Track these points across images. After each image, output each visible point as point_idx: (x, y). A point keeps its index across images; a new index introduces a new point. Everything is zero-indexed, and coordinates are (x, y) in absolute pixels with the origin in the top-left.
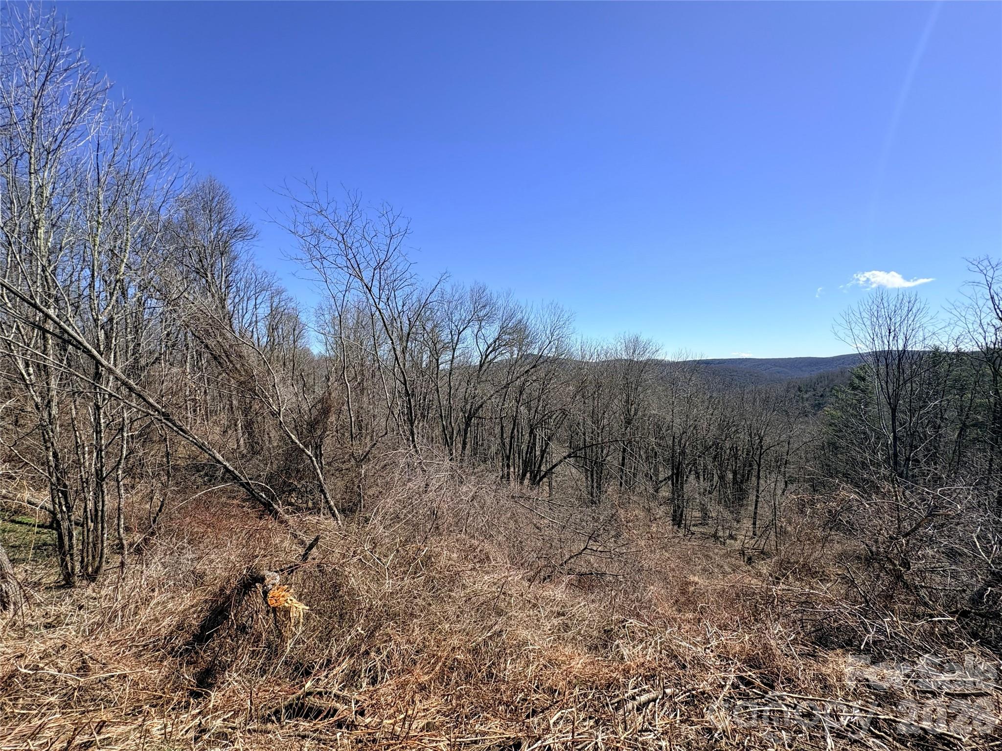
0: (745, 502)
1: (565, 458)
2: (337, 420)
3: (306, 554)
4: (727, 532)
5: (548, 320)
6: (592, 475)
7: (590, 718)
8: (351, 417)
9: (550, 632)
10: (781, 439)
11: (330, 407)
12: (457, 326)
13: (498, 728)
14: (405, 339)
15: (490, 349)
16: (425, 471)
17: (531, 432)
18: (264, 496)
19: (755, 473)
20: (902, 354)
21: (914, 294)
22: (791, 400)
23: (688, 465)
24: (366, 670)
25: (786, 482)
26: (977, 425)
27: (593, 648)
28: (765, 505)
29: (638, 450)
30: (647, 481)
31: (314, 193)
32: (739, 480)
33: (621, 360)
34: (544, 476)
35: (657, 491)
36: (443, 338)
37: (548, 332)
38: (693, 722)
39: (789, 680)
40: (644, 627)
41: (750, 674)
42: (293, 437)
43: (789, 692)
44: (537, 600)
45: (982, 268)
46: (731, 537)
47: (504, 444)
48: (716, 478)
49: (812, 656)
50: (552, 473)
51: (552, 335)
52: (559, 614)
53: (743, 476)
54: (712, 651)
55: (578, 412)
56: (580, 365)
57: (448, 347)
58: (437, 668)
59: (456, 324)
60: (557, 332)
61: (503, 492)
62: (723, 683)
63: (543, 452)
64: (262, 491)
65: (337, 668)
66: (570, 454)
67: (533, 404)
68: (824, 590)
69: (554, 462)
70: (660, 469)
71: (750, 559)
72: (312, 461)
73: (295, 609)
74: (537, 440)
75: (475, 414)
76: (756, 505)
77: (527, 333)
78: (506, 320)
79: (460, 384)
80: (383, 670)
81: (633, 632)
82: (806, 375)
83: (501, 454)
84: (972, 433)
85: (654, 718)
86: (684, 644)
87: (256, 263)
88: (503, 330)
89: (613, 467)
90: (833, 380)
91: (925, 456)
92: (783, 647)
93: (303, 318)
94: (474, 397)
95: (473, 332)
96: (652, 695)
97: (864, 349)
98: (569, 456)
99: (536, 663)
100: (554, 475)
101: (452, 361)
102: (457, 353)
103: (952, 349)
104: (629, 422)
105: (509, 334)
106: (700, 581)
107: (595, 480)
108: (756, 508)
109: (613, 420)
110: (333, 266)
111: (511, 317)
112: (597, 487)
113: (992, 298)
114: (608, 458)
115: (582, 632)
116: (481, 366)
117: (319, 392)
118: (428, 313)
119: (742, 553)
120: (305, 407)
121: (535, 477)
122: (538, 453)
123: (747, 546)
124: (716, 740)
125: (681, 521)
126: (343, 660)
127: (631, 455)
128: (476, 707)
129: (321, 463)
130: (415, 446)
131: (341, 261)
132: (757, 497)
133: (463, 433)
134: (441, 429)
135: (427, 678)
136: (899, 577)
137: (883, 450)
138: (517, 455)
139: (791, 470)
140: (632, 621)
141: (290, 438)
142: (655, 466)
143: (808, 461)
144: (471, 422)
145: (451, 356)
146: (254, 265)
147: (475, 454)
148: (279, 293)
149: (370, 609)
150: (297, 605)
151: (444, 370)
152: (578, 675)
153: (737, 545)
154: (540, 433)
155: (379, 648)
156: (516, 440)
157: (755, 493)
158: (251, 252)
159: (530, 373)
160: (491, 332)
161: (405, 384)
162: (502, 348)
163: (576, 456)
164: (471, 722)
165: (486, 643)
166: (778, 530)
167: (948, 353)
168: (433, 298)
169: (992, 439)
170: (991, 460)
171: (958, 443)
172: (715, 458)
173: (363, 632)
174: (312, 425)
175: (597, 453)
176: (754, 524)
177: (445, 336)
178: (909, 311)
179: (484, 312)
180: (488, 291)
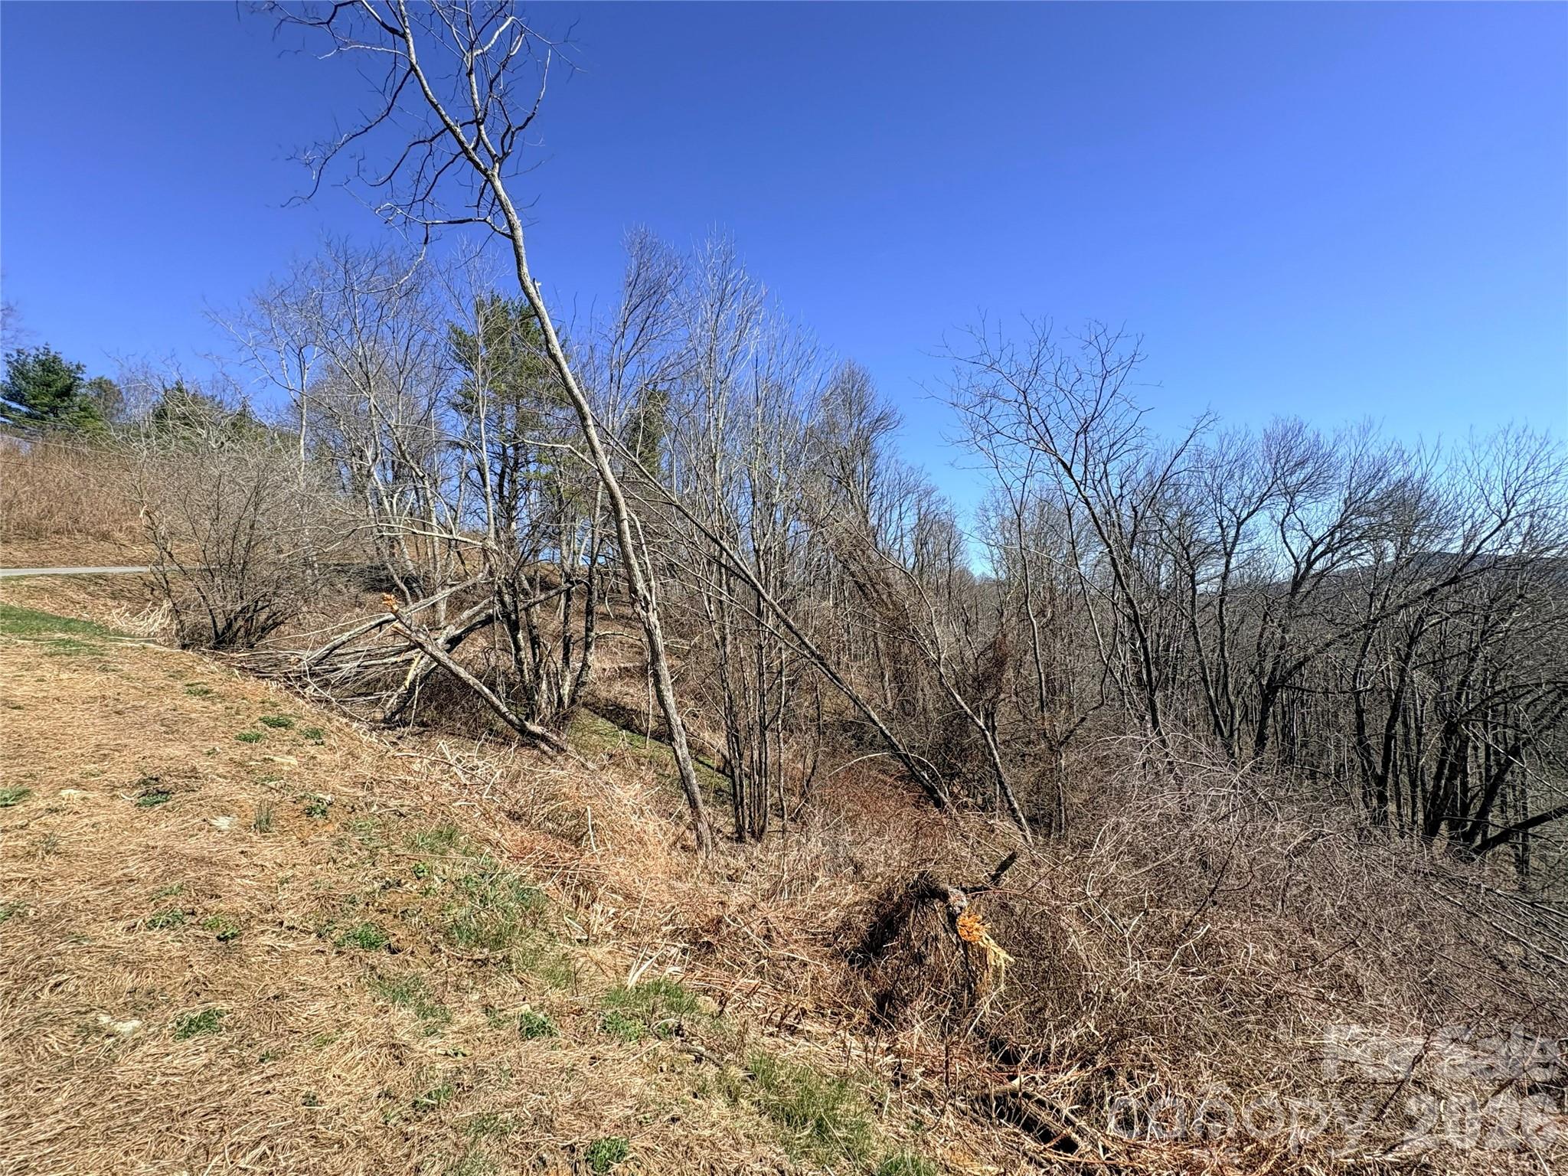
2: (1016, 677)
3: (998, 875)
5: (1495, 472)
8: (1038, 673)
11: (1005, 655)
12: (1233, 510)
15: (1320, 549)
17: (1451, 730)
18: (926, 776)
34: (1500, 839)
36: (1202, 536)
42: (957, 696)
47: (1366, 749)
50: (1527, 836)
57: (1214, 551)
59: (1232, 505)
60: (1527, 498)
63: (1492, 780)
64: (924, 771)
69: (1534, 810)
72: (985, 736)
73: (993, 955)
74: (1470, 750)
75: (1284, 680)
77: (1424, 507)
78: (1361, 486)
83: (1359, 770)
88: (1353, 508)
94: (1282, 647)
95: (1273, 517)
100: (1535, 842)
101: (1225, 577)
102: (1237, 561)
105: (1371, 513)
110: (1011, 441)
111: (1375, 478)
116: (1297, 582)
117: (988, 632)
118: (1169, 494)
120: (969, 655)
121: (1470, 836)
122: (1475, 781)
129: (996, 740)
130: (1158, 732)
133: (1256, 718)
134: (1204, 704)
138: (1404, 779)
141: (955, 698)
144: (1274, 697)
145: (1223, 568)
148: (928, 493)
149: (1107, 999)
150: (994, 949)
151: (1208, 594)
160: (1321, 513)
161: (1135, 621)
162: (1353, 544)
168: (1181, 464)
174: (981, 683)
177: (1207, 531)
179: (1300, 475)
180: (1309, 434)
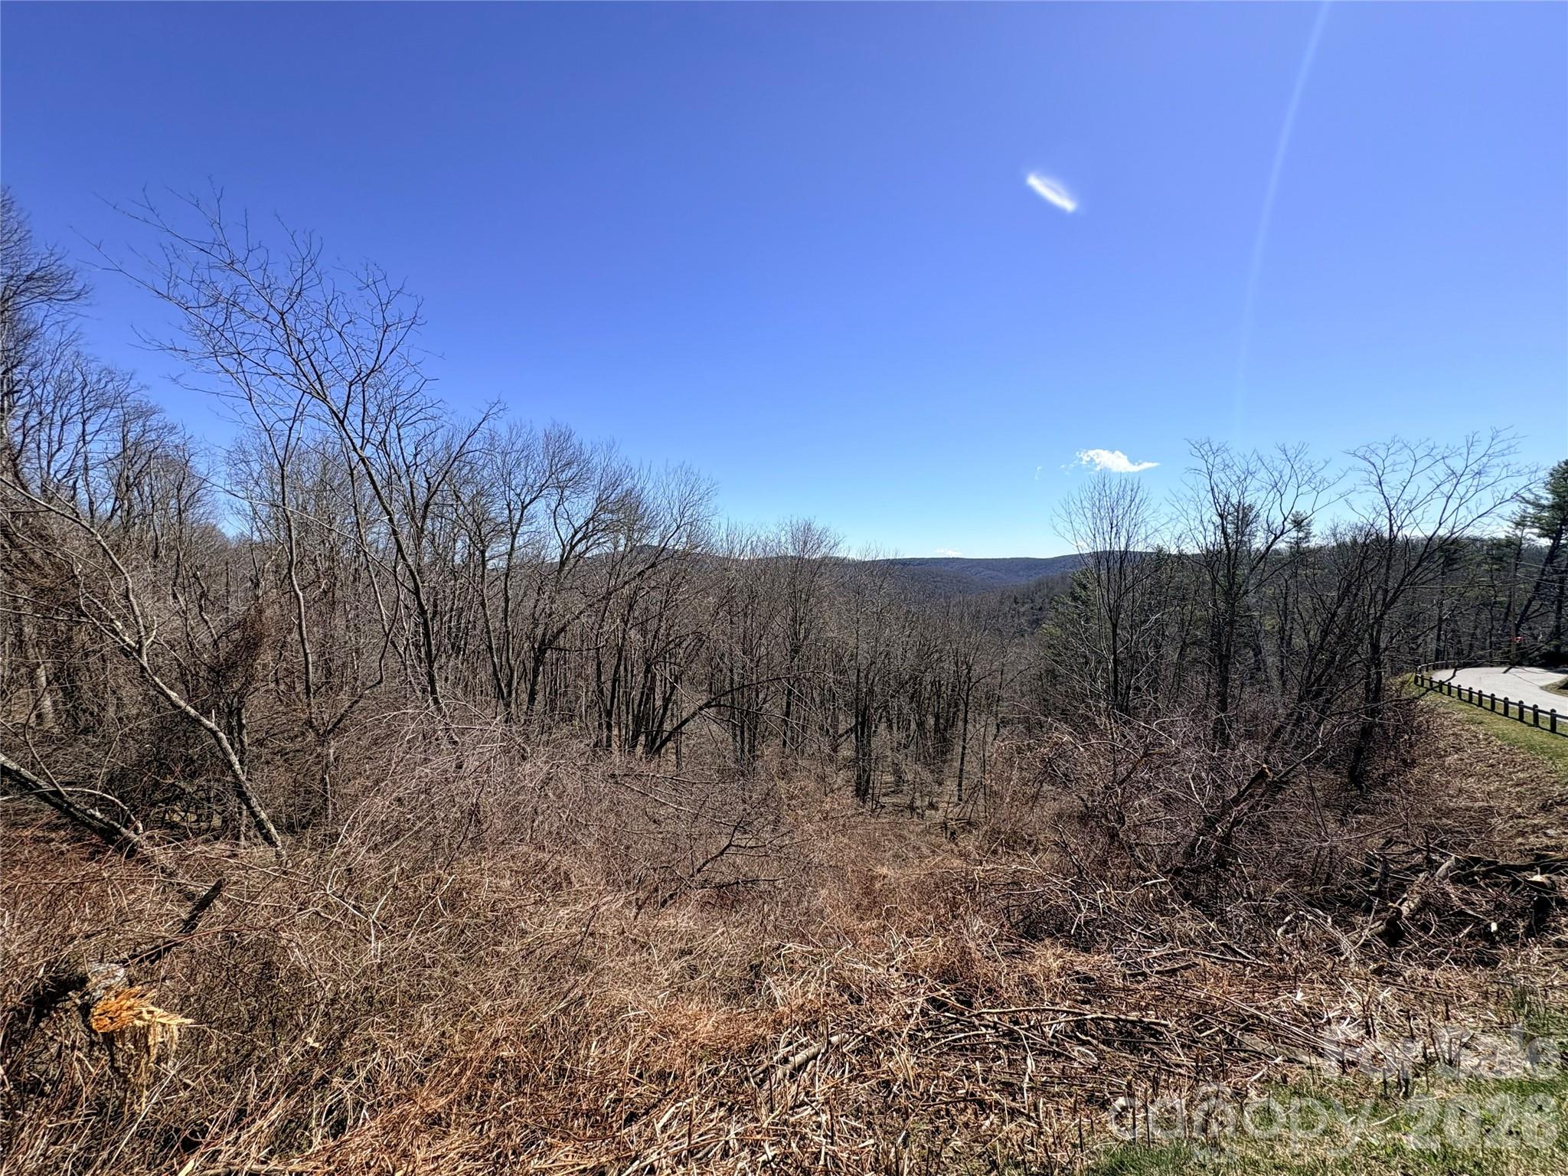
0: (949, 757)
1: (701, 708)
2: (276, 661)
3: (193, 918)
4: (927, 799)
5: (676, 493)
6: (742, 733)
7: (722, 1105)
8: (306, 655)
9: (667, 983)
10: (994, 668)
11: (260, 636)
12: (519, 495)
13: (570, 1158)
14: (418, 515)
15: (579, 535)
16: (455, 743)
17: (648, 671)
18: (98, 814)
19: (961, 716)
20: (1125, 555)
21: (1136, 480)
22: (1005, 614)
23: (876, 709)
24: (320, 1114)
25: (998, 725)
26: (1196, 643)
27: (732, 997)
28: (974, 758)
29: (809, 690)
30: (822, 736)
31: (216, 226)
32: (942, 727)
33: (786, 557)
34: (668, 739)
35: (835, 750)
36: (493, 515)
37: (675, 512)
38: (865, 1076)
39: (990, 991)
40: (808, 952)
41: (944, 992)
42: (173, 695)
43: (990, 1008)
44: (648, 936)
45: (1203, 453)
46: (932, 806)
47: (601, 692)
48: (913, 726)
49: (1018, 953)
50: (681, 733)
51: (682, 515)
52: (683, 953)
53: (947, 720)
54: (897, 970)
55: (720, 635)
56: (724, 564)
57: (502, 531)
58: (463, 1081)
59: (518, 491)
60: (690, 512)
61: (598, 771)
62: (909, 1012)
63: (667, 701)
64: (93, 807)
65: (259, 1123)
66: (709, 702)
67: (652, 625)
68: (1035, 865)
69: (685, 715)
70: (841, 718)
71: (953, 834)
72: (219, 741)
73: (159, 1029)
74: (658, 683)
75: (551, 642)
76: (962, 759)
77: (640, 512)
78: (606, 489)
79: (525, 594)
80: (358, 1105)
81: (792, 962)
82: (1024, 582)
83: (597, 708)
84: (1193, 652)
85: (813, 1084)
86: (860, 966)
87: (85, 351)
88: (601, 504)
89: (773, 718)
90: (1052, 589)
91: (1146, 682)
92: (984, 947)
93: (199, 465)
94: (550, 615)
95: (548, 506)
96: (812, 1050)
97: (1086, 550)
98: (708, 705)
99: (639, 1039)
100: (684, 737)
101: (510, 555)
102: (520, 541)
103: (1174, 551)
104: (796, 650)
105: (612, 512)
106: (891, 873)
107: (747, 741)
108: (962, 763)
109: (773, 649)
110: (261, 370)
111: (614, 485)
112: (749, 751)
113: (1212, 489)
114: (767, 705)
115: (717, 974)
116: (562, 563)
117: (237, 607)
118: (465, 471)
119: (944, 826)
120: (203, 636)
121: (654, 741)
122: (659, 703)
123: (950, 816)
124: (896, 1096)
125: (866, 790)
126: (273, 1104)
127: (799, 699)
128: (534, 1132)
129: (241, 742)
130: (436, 701)
131: (280, 361)
132: (964, 748)
133: (530, 676)
134: (490, 670)
135: (442, 1101)
136: (1113, 835)
137: (1103, 677)
138: (624, 707)
139: (1004, 709)
140: (791, 945)
141: (168, 697)
142: (834, 713)
143: (1023, 696)
144: (543, 657)
145: (509, 546)
146: (78, 354)
147: (552, 710)
148: (144, 413)
149: (333, 1001)
150: (163, 1020)
151: (495, 569)
152: (706, 1042)
153: (938, 816)
154: (662, 672)
155: (350, 1069)
156: (623, 683)
157: (961, 743)
158: (71, 327)
159: (646, 576)
160: (581, 507)
161: (417, 593)
162: (599, 535)
163: (719, 705)
164: (521, 1159)
165: (554, 1021)
166: (988, 790)
167: (1169, 555)
168: (475, 444)
169: (1210, 660)
170: (1209, 684)
171: (1179, 666)
172: (912, 698)
173: (317, 1045)
174: (220, 673)
175: (750, 698)
176: (960, 785)
177: (497, 511)
178: (1132, 501)
179: (568, 474)
180: (575, 440)
